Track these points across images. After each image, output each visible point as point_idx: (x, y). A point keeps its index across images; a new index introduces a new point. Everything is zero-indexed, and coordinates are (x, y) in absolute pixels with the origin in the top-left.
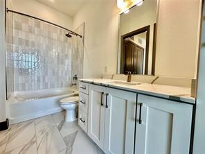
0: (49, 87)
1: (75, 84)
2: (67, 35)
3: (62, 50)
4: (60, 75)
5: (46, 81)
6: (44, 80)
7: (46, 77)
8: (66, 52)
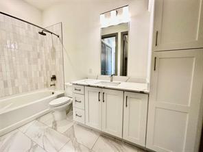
0: (21, 91)
1: (54, 85)
2: (40, 33)
3: (33, 48)
4: (33, 76)
5: (16, 85)
6: (13, 84)
7: (16, 80)
8: (38, 51)
